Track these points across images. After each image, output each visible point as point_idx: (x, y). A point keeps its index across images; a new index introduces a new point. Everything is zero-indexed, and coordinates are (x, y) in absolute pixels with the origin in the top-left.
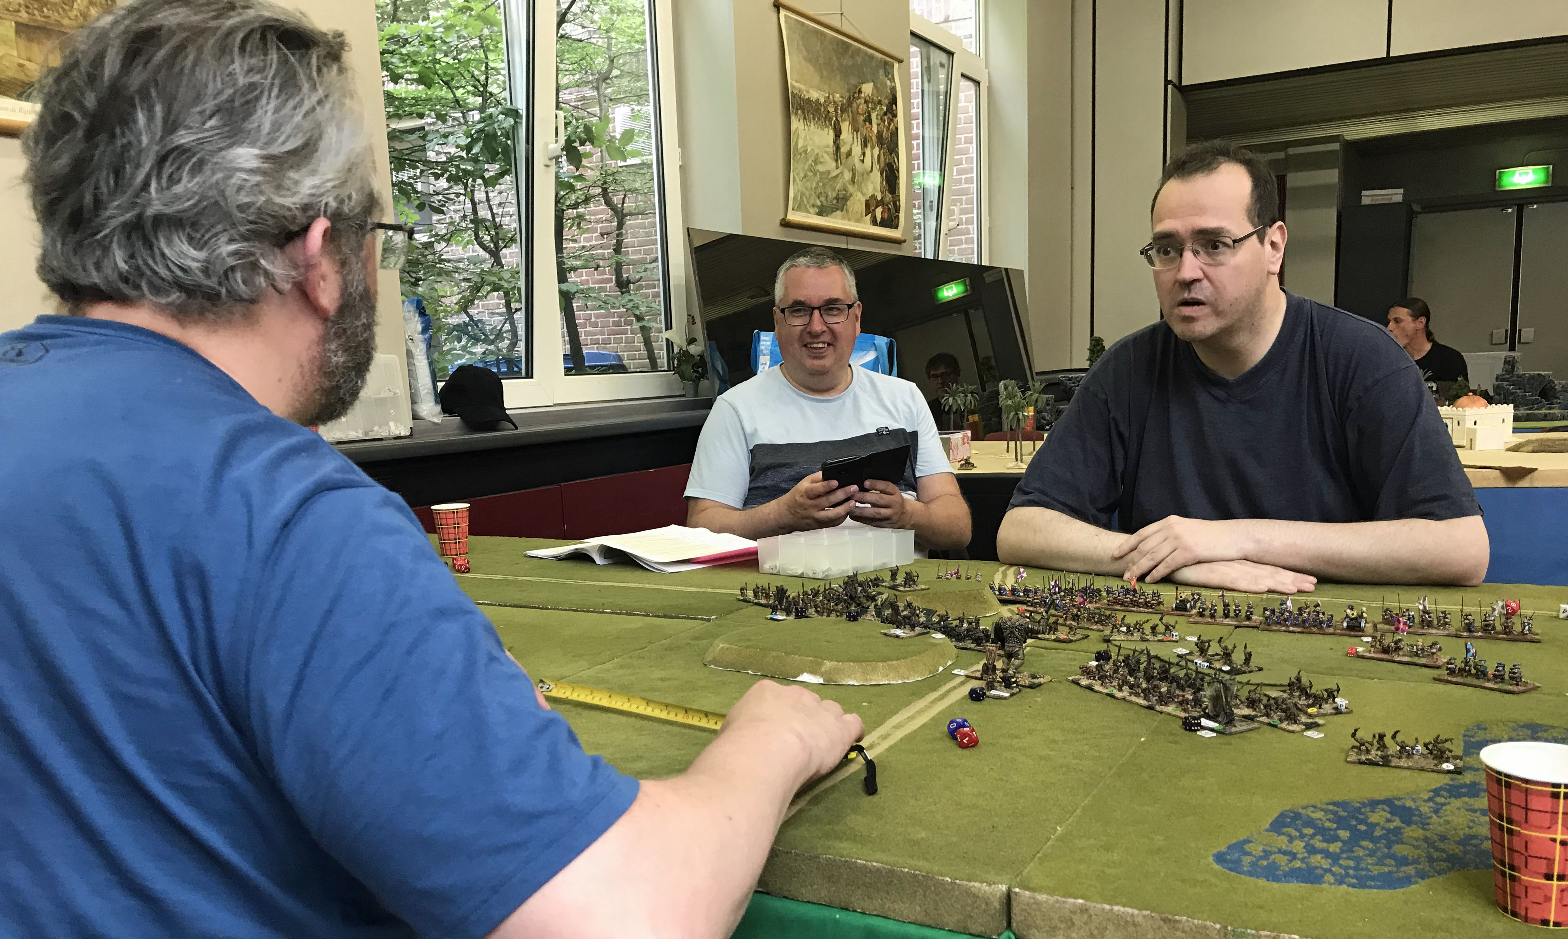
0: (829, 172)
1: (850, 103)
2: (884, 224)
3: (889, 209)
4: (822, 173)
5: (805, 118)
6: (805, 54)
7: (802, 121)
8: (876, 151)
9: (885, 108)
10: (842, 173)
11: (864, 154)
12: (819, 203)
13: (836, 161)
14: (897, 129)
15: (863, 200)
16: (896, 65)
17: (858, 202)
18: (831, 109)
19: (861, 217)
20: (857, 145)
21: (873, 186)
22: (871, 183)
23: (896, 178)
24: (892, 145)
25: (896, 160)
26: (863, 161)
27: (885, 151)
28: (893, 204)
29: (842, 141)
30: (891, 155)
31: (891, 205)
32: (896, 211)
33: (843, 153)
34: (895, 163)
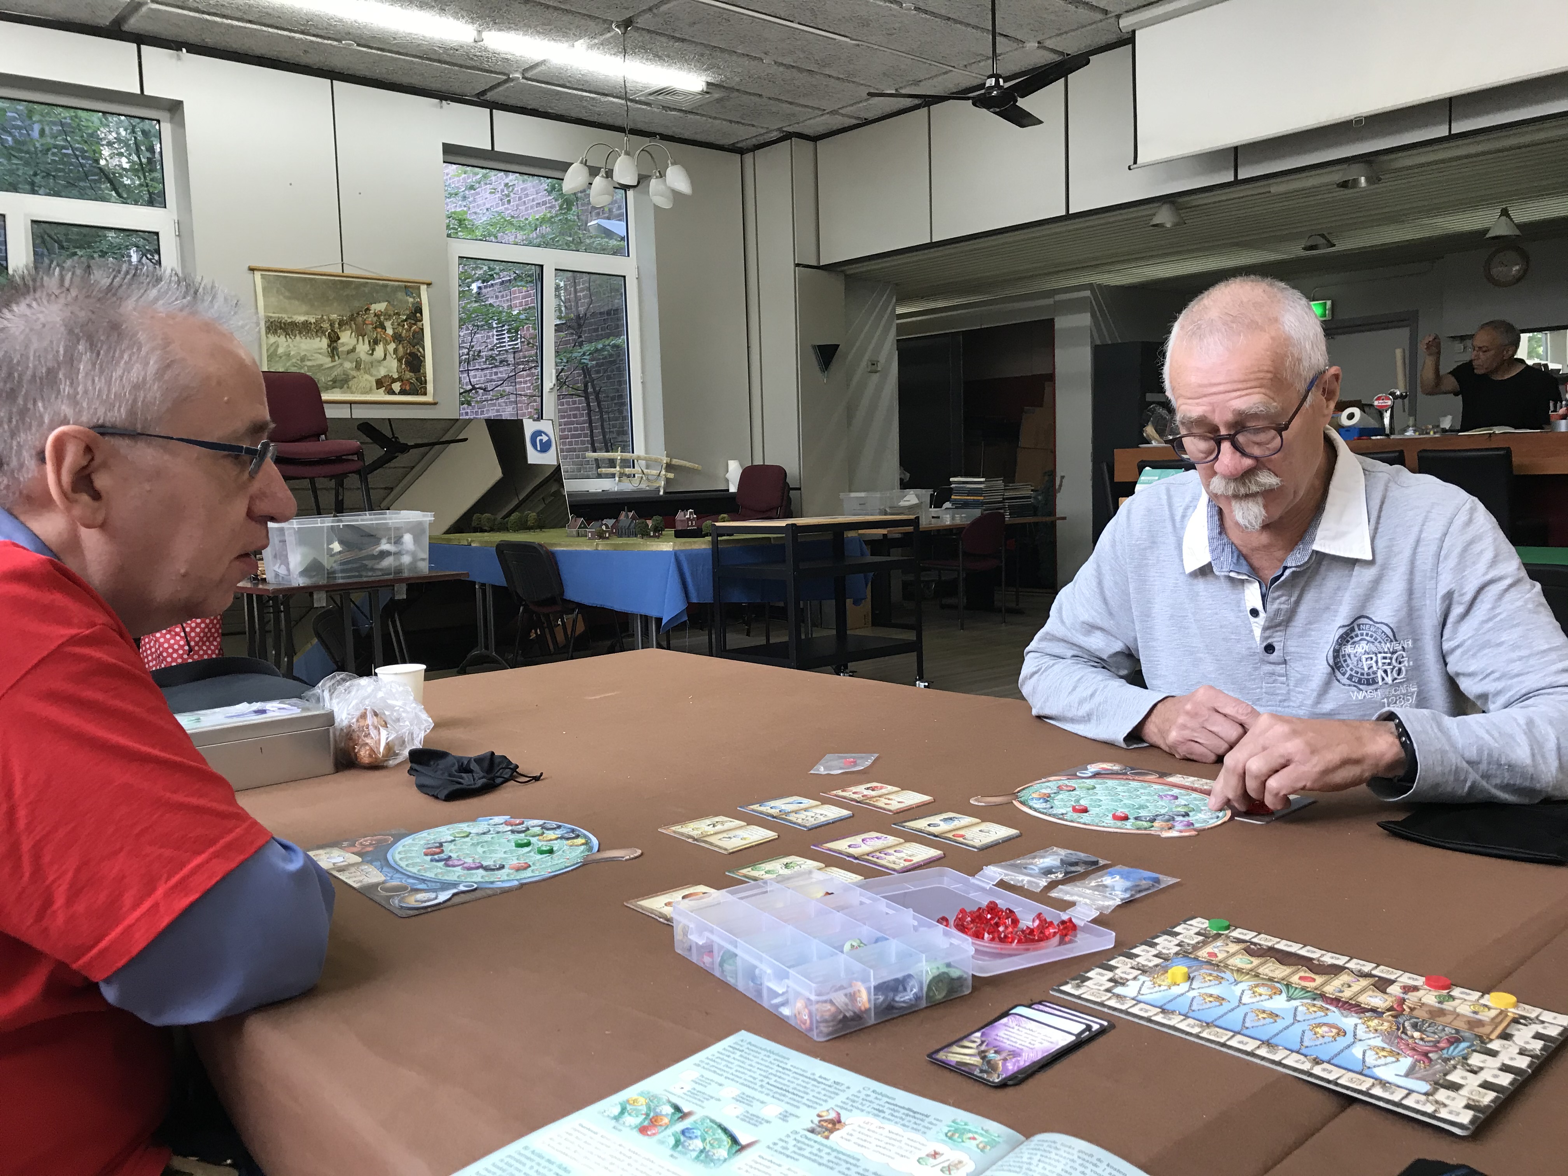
1: (352, 318)
3: (411, 383)
4: (309, 367)
5: (287, 334)
6: (287, 294)
7: (283, 338)
8: (392, 347)
9: (404, 317)
11: (373, 350)
13: (333, 357)
14: (422, 330)
15: (373, 380)
16: (423, 288)
17: (368, 380)
18: (326, 325)
19: (371, 389)
20: (364, 344)
21: (386, 370)
22: (384, 367)
23: (422, 361)
24: (415, 341)
25: (421, 350)
26: (372, 354)
27: (405, 345)
28: (417, 379)
29: (341, 343)
30: (414, 347)
31: (413, 380)
32: (421, 384)
33: (342, 351)
34: (420, 352)
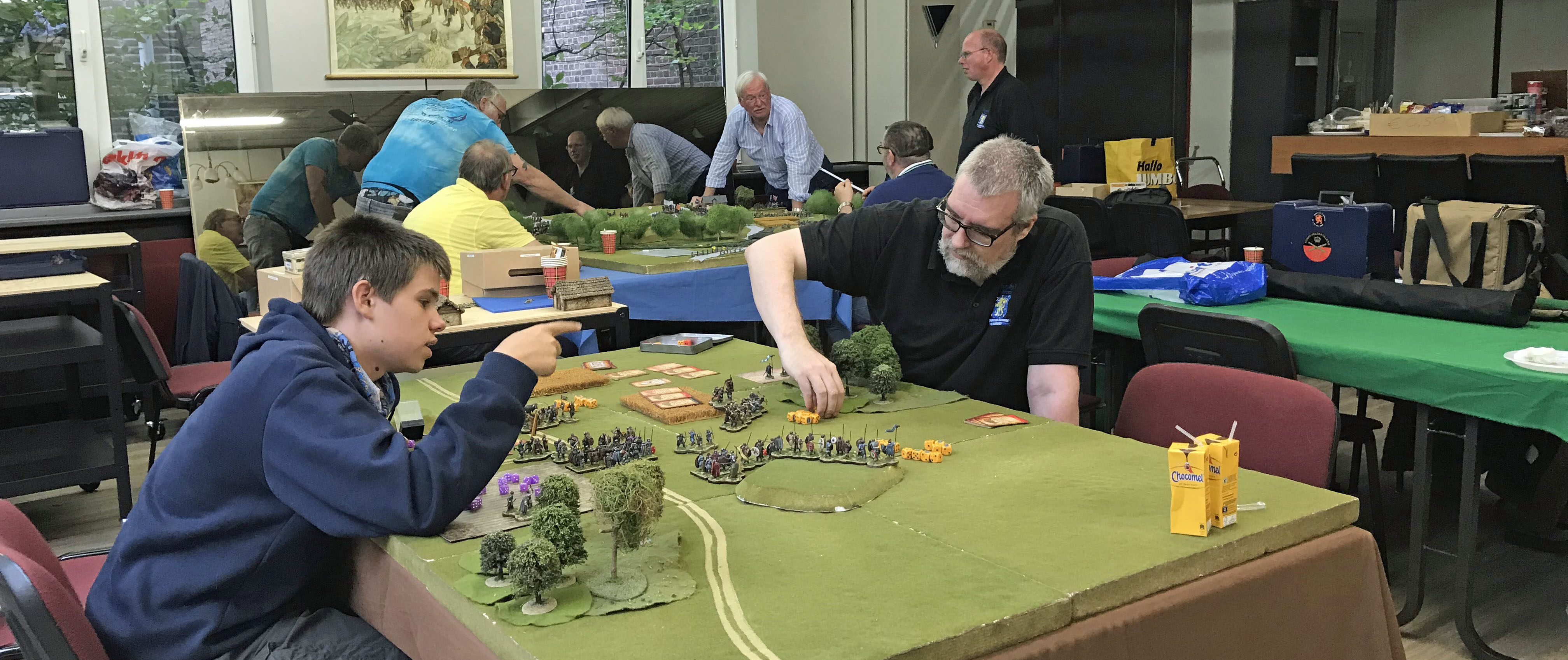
0: (395, 38)
2: (481, 65)
3: (490, 55)
4: (381, 40)
5: (357, 4)
7: (353, 9)
10: (416, 36)
11: (449, 20)
12: (378, 60)
13: (406, 29)
15: (449, 53)
17: (444, 53)
19: (446, 64)
20: (440, 14)
21: (463, 41)
22: (462, 39)
23: (501, 32)
24: (494, 9)
25: (500, 19)
26: (448, 25)
27: (483, 14)
28: (496, 51)
29: (415, 14)
30: (493, 16)
31: (493, 52)
32: (501, 57)
33: (416, 22)
34: (499, 22)
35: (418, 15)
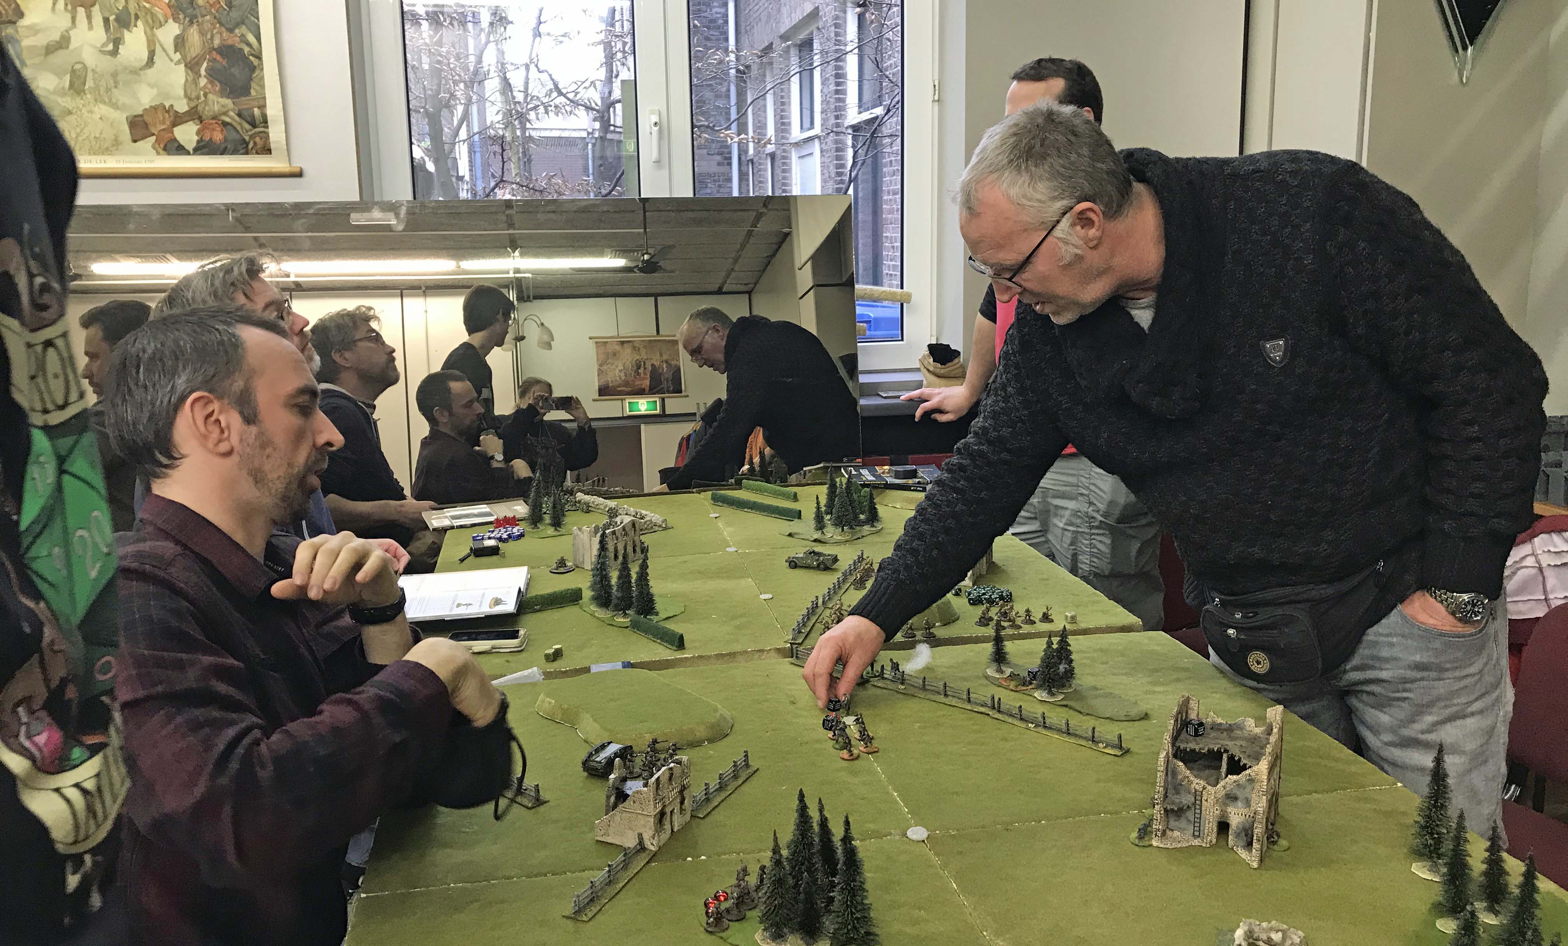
15: (121, 119)
17: (107, 118)
19: (117, 144)
20: (91, 27)
21: (155, 91)
22: (151, 86)
23: (253, 69)
24: (234, 14)
25: (251, 38)
26: (115, 53)
27: (207, 26)
28: (239, 115)
29: (28, 27)
30: (231, 31)
31: (231, 117)
32: (254, 126)
33: (31, 48)
34: (249, 45)
35: (34, 30)
